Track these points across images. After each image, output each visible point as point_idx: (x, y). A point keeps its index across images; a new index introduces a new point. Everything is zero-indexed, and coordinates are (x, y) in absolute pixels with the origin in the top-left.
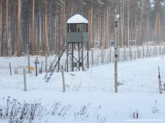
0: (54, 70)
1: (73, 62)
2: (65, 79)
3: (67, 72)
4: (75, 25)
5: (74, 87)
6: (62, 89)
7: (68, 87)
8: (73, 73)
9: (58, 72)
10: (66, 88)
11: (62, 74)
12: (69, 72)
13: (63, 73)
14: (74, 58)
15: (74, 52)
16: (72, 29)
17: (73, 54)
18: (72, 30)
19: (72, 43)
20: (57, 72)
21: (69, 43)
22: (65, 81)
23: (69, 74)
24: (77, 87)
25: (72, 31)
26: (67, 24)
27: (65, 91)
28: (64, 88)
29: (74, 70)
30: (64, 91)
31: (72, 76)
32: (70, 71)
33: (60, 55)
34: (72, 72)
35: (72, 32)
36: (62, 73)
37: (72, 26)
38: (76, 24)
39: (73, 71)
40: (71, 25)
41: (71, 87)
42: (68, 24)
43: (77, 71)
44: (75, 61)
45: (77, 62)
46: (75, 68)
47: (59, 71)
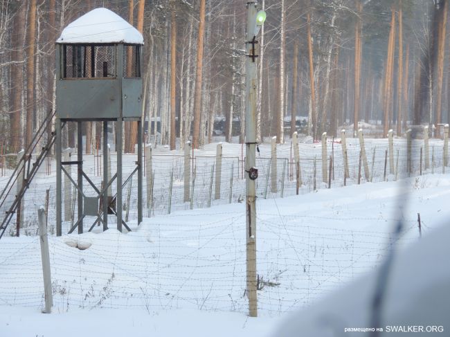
0: (4, 225)
1: (80, 195)
2: (51, 262)
4: (89, 49)
5: (85, 292)
6: (40, 301)
7: (63, 292)
8: (85, 238)
9: (18, 235)
10: (56, 298)
11: (39, 241)
13: (43, 240)
14: (85, 182)
15: (84, 157)
16: (79, 65)
17: (80, 163)
18: (80, 70)
19: (80, 121)
20: (12, 235)
21: (64, 120)
22: (52, 271)
23: (67, 243)
24: (96, 293)
25: (79, 72)
26: (60, 44)
27: (53, 309)
28: (48, 297)
30: (47, 311)
31: (77, 249)
32: (70, 232)
33: (31, 167)
35: (79, 76)
36: (42, 238)
37: (79, 52)
38: (93, 45)
39: (81, 231)
40: (74, 50)
41: (75, 295)
42: (65, 45)
43: (97, 232)
44: (89, 192)
45: (96, 195)
46: (89, 221)
47: (22, 231)
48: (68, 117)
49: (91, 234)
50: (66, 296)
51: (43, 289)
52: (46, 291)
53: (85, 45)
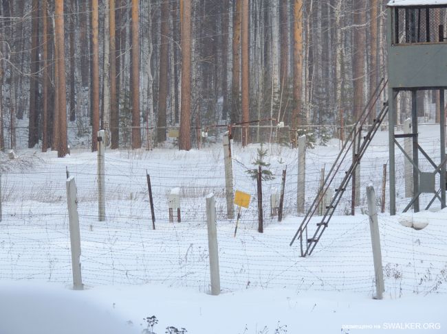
0: (334, 205)
1: (416, 171)
2: (382, 243)
3: (393, 212)
4: (423, 11)
5: (422, 276)
6: (370, 287)
7: (397, 277)
8: (418, 218)
9: (353, 214)
10: (389, 282)
11: (368, 221)
12: (400, 215)
13: (373, 220)
14: (420, 155)
15: (420, 129)
16: (413, 29)
17: (415, 135)
18: (413, 35)
19: (413, 90)
20: (347, 214)
21: (396, 90)
22: (383, 253)
24: (433, 277)
25: (414, 37)
26: (391, 7)
27: (385, 295)
28: (379, 281)
29: (422, 205)
30: (378, 297)
31: (414, 230)
32: (405, 211)
33: (362, 141)
34: (411, 213)
35: (413, 42)
36: (371, 218)
37: (413, 16)
38: (428, 7)
39: (417, 210)
40: (407, 13)
41: (409, 280)
42: (397, 8)
43: (434, 211)
44: (425, 167)
45: (432, 170)
46: (425, 198)
47: (357, 209)
48: (400, 86)
49: (428, 213)
50: (398, 281)
51: (373, 273)
52: (377, 275)
53: (419, 7)
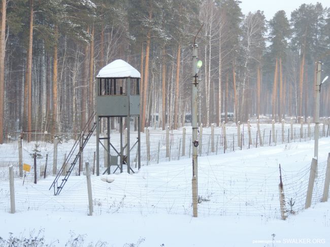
0: (70, 171)
1: (109, 155)
2: (92, 189)
3: (98, 175)
4: (113, 80)
5: (111, 205)
6: (87, 209)
7: (99, 205)
8: (110, 177)
9: (79, 175)
10: (95, 208)
11: (86, 179)
12: (101, 176)
13: (88, 178)
14: (111, 148)
15: (111, 135)
16: (108, 88)
17: (108, 138)
18: (108, 91)
19: (108, 117)
20: (77, 175)
21: (101, 117)
22: (93, 194)
24: (116, 205)
25: (108, 92)
26: (98, 78)
27: (93, 213)
28: (91, 207)
29: (112, 171)
30: (90, 214)
31: (107, 183)
32: (103, 174)
33: (84, 141)
34: (106, 175)
35: (108, 94)
36: (87, 177)
37: (108, 82)
38: (115, 78)
39: (109, 173)
40: (105, 81)
41: (105, 206)
42: (101, 78)
43: (117, 174)
44: (113, 153)
45: (117, 155)
46: (113, 168)
47: (81, 173)
48: (102, 115)
49: (114, 175)
50: (100, 207)
51: (88, 203)
52: (89, 204)
53: (111, 78)
